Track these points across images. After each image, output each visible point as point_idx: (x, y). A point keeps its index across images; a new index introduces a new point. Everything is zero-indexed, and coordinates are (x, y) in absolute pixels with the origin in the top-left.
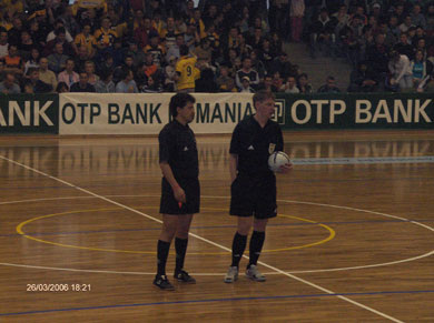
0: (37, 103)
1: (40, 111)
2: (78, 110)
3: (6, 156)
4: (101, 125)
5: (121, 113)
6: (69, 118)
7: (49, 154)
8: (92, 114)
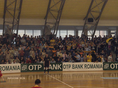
0: (58, 65)
1: (59, 66)
2: (66, 66)
3: (52, 76)
4: (71, 69)
5: (75, 67)
6: (64, 68)
7: (61, 75)
8: (69, 67)
